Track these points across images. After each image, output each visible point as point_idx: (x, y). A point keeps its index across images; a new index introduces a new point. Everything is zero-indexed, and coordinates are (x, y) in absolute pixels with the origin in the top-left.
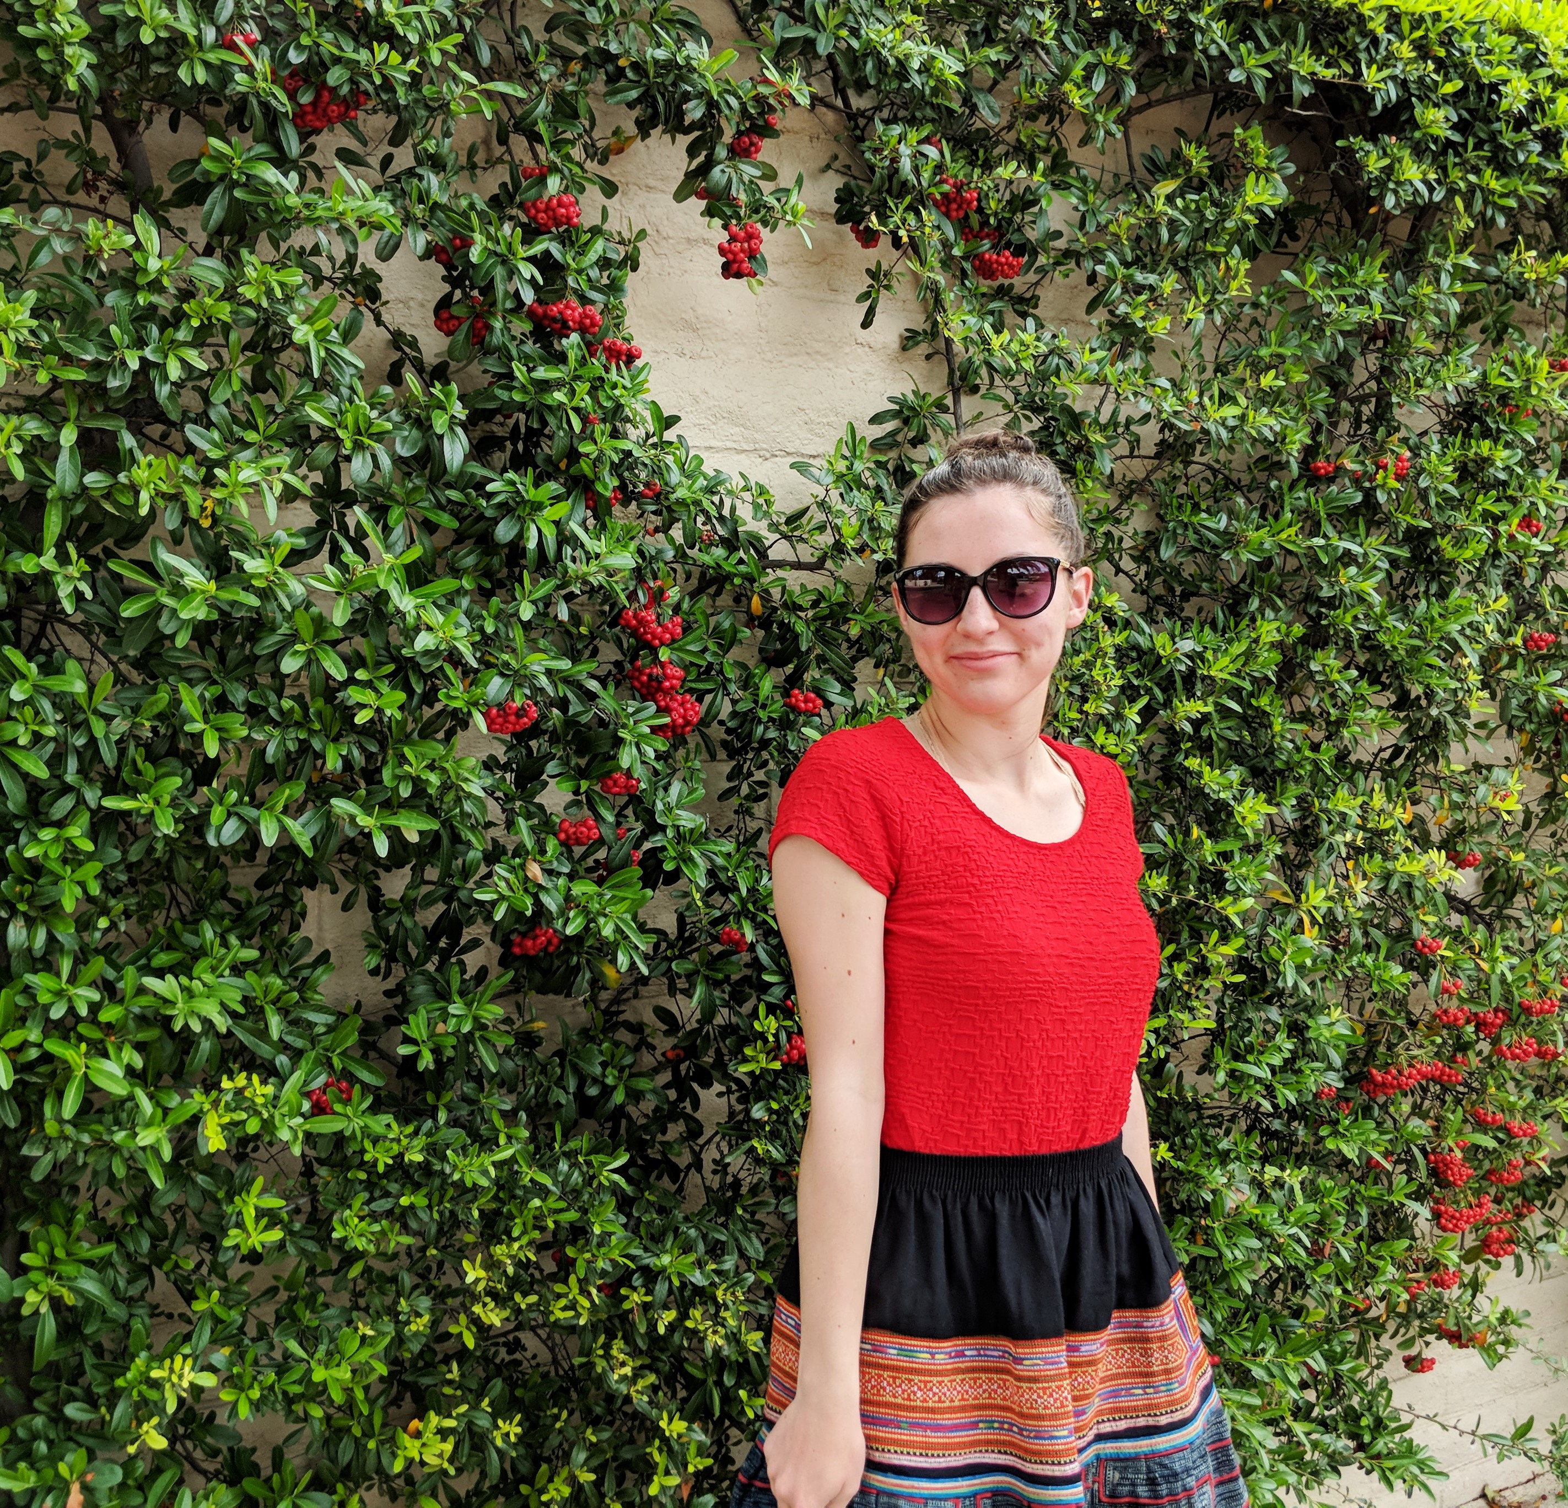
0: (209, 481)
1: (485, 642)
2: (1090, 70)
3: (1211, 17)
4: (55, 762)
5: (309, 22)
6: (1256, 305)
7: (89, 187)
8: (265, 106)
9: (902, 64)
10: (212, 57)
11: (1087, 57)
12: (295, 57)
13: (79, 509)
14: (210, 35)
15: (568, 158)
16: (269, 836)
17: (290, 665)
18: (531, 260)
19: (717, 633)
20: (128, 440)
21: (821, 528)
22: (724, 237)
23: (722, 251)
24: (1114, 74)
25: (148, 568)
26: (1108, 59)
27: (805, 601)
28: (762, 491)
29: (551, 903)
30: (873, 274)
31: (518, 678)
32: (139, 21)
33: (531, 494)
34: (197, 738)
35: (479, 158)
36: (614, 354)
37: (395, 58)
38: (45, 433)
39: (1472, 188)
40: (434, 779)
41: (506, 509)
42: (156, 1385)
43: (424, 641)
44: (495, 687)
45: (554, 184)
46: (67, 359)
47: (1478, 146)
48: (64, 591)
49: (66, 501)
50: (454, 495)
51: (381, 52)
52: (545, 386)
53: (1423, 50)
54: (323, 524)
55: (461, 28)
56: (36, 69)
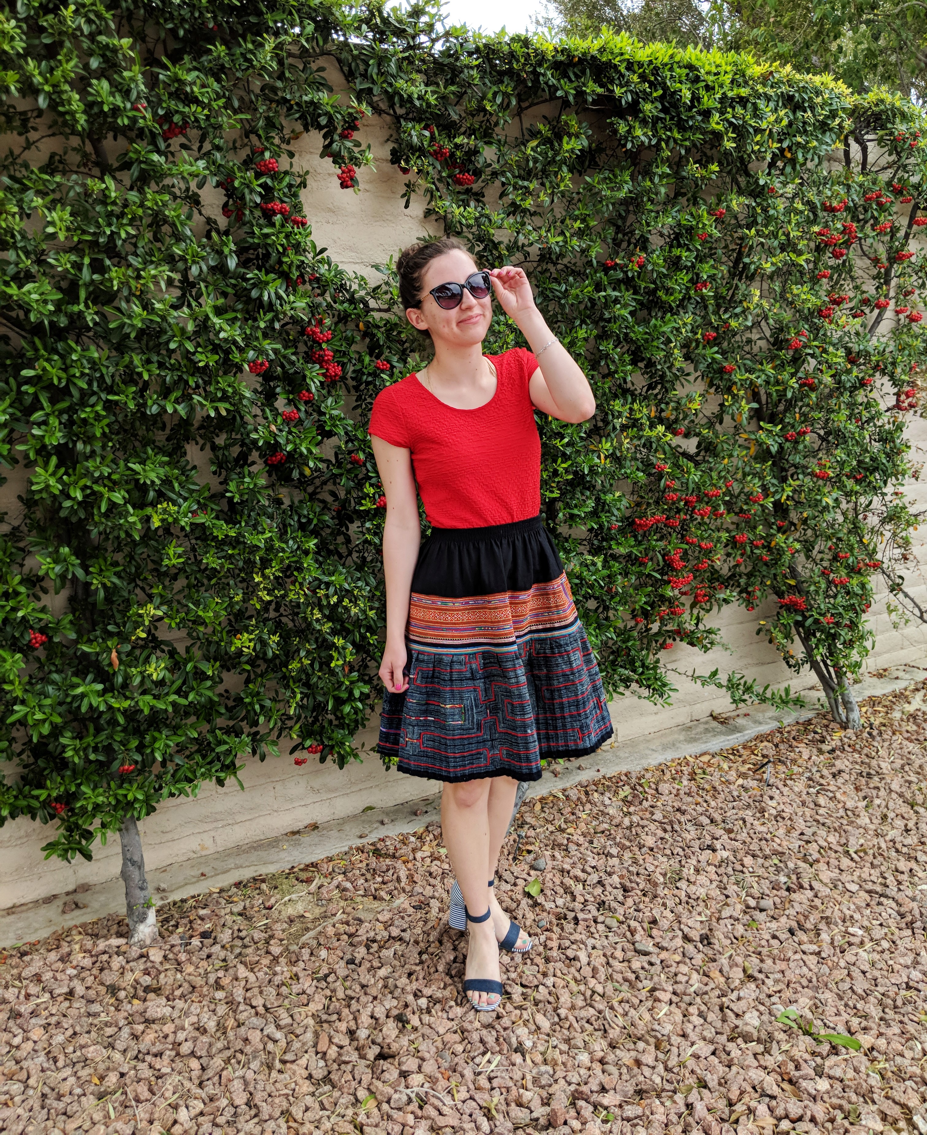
0: (139, 277)
1: (247, 338)
2: (495, 94)
3: (548, 68)
4: (90, 383)
5: (165, 97)
6: (578, 193)
7: (85, 165)
8: (151, 131)
9: (410, 97)
10: (130, 114)
11: (495, 88)
12: (161, 112)
13: (91, 289)
14: (129, 105)
15: (272, 144)
16: (170, 410)
17: (173, 346)
18: (260, 186)
19: (346, 339)
20: (108, 262)
21: (386, 293)
22: (339, 172)
23: (339, 178)
24: (506, 95)
25: (119, 310)
26: (503, 88)
27: (381, 324)
28: (363, 279)
29: (282, 441)
30: (408, 185)
31: (261, 352)
32: (102, 103)
33: (264, 278)
34: (140, 375)
35: (238, 145)
36: (296, 222)
37: (199, 109)
38: (78, 259)
39: (669, 137)
40: (230, 390)
41: (254, 285)
42: (141, 616)
43: (222, 335)
44: (251, 354)
45: (267, 155)
46: (84, 232)
47: (671, 119)
48: (89, 318)
49: (87, 285)
50: (233, 281)
51: (193, 108)
52: (267, 236)
53: (643, 78)
54: (184, 295)
55: (224, 96)
56: (65, 123)
